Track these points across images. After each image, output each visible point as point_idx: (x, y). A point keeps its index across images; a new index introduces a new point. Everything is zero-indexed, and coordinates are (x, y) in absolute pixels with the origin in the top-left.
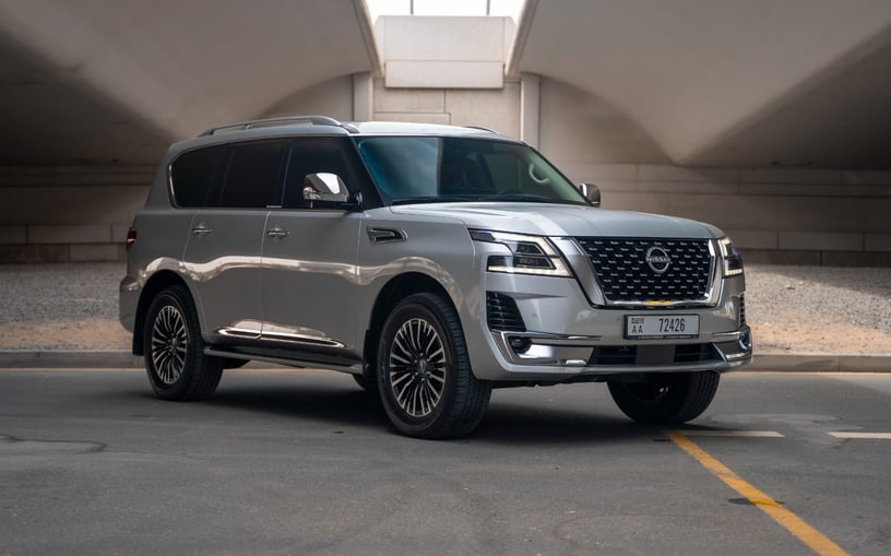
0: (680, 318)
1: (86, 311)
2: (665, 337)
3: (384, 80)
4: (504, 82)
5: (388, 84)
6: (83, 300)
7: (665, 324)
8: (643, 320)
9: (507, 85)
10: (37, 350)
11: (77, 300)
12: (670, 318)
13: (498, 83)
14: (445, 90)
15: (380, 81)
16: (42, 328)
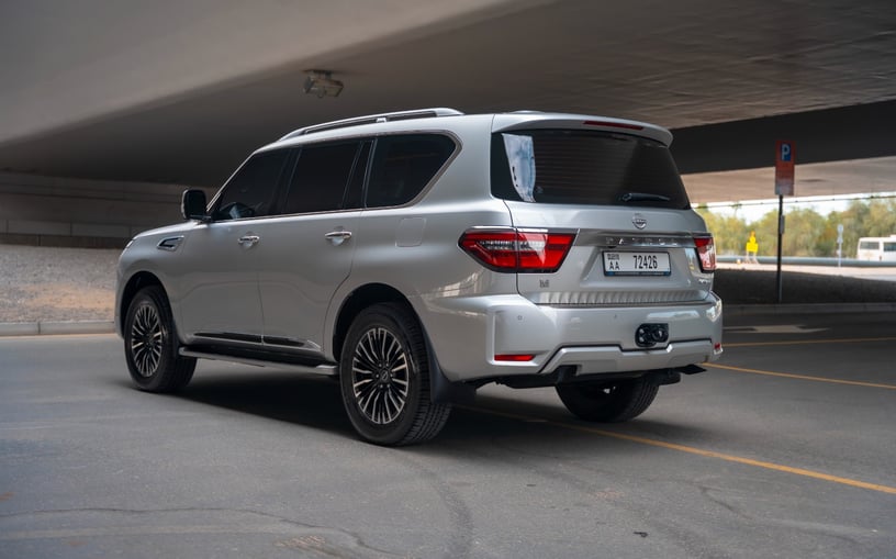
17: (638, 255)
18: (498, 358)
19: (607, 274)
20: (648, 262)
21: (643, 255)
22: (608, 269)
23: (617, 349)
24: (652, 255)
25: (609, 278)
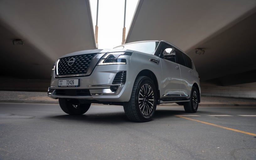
0: (72, 80)
2: (67, 86)
7: (68, 82)
8: (62, 81)
12: (70, 80)
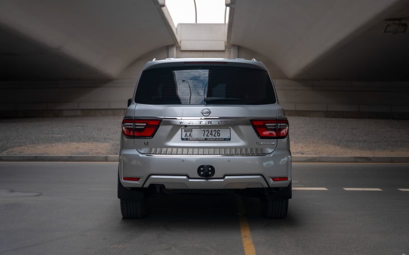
1: (56, 140)
3: (180, 47)
4: (225, 48)
5: (182, 49)
6: (56, 136)
9: (227, 49)
10: (36, 155)
11: (54, 136)
13: (223, 48)
14: (203, 51)
15: (178, 48)
16: (38, 147)
17: (206, 130)
18: (125, 179)
19: (183, 139)
20: (214, 133)
21: (210, 130)
22: (183, 137)
23: (185, 177)
24: (217, 130)
25: (184, 141)
